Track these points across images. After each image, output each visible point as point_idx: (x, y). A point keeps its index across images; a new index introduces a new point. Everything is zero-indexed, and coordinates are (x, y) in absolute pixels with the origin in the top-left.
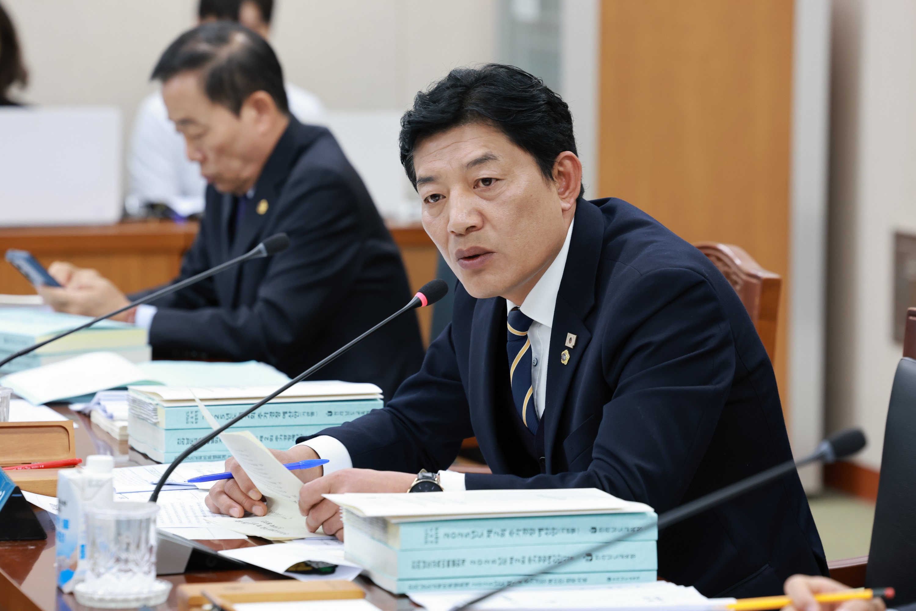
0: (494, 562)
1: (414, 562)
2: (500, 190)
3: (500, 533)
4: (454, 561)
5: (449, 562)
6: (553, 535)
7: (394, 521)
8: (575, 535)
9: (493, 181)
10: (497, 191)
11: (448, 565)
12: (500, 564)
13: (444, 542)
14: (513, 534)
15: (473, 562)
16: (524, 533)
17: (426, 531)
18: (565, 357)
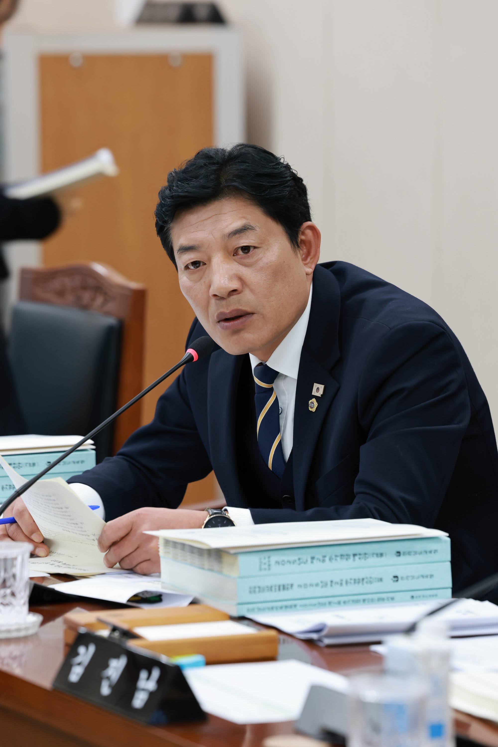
0: (317, 585)
1: (250, 588)
2: (258, 257)
3: (321, 558)
4: (284, 586)
5: (279, 586)
6: (365, 560)
7: (232, 551)
8: (383, 558)
9: (252, 249)
10: (255, 258)
11: (279, 589)
12: (322, 587)
13: (275, 569)
14: (332, 559)
15: (300, 586)
16: (341, 558)
17: (260, 559)
18: (313, 405)
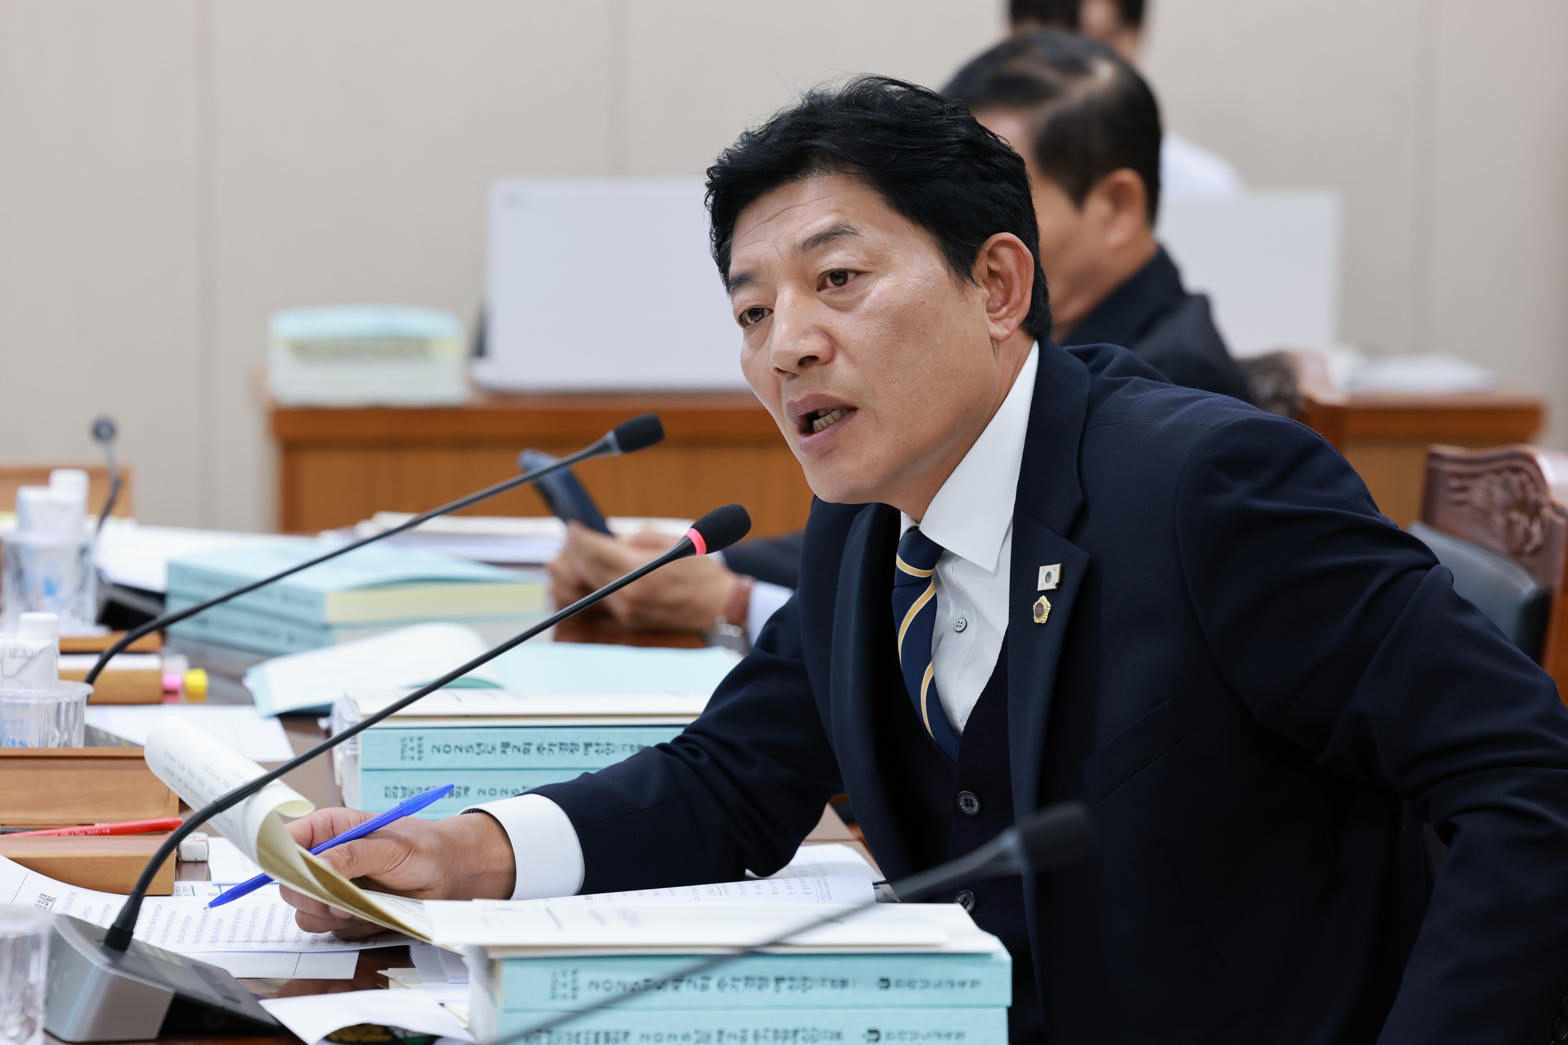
0: (686, 1037)
2: (864, 292)
4: (607, 1034)
5: (597, 1034)
6: (804, 991)
8: (848, 992)
10: (859, 295)
11: (596, 1041)
12: (698, 1041)
13: (587, 997)
14: (726, 985)
15: (645, 1037)
16: (746, 985)
17: (555, 974)
18: (1041, 610)
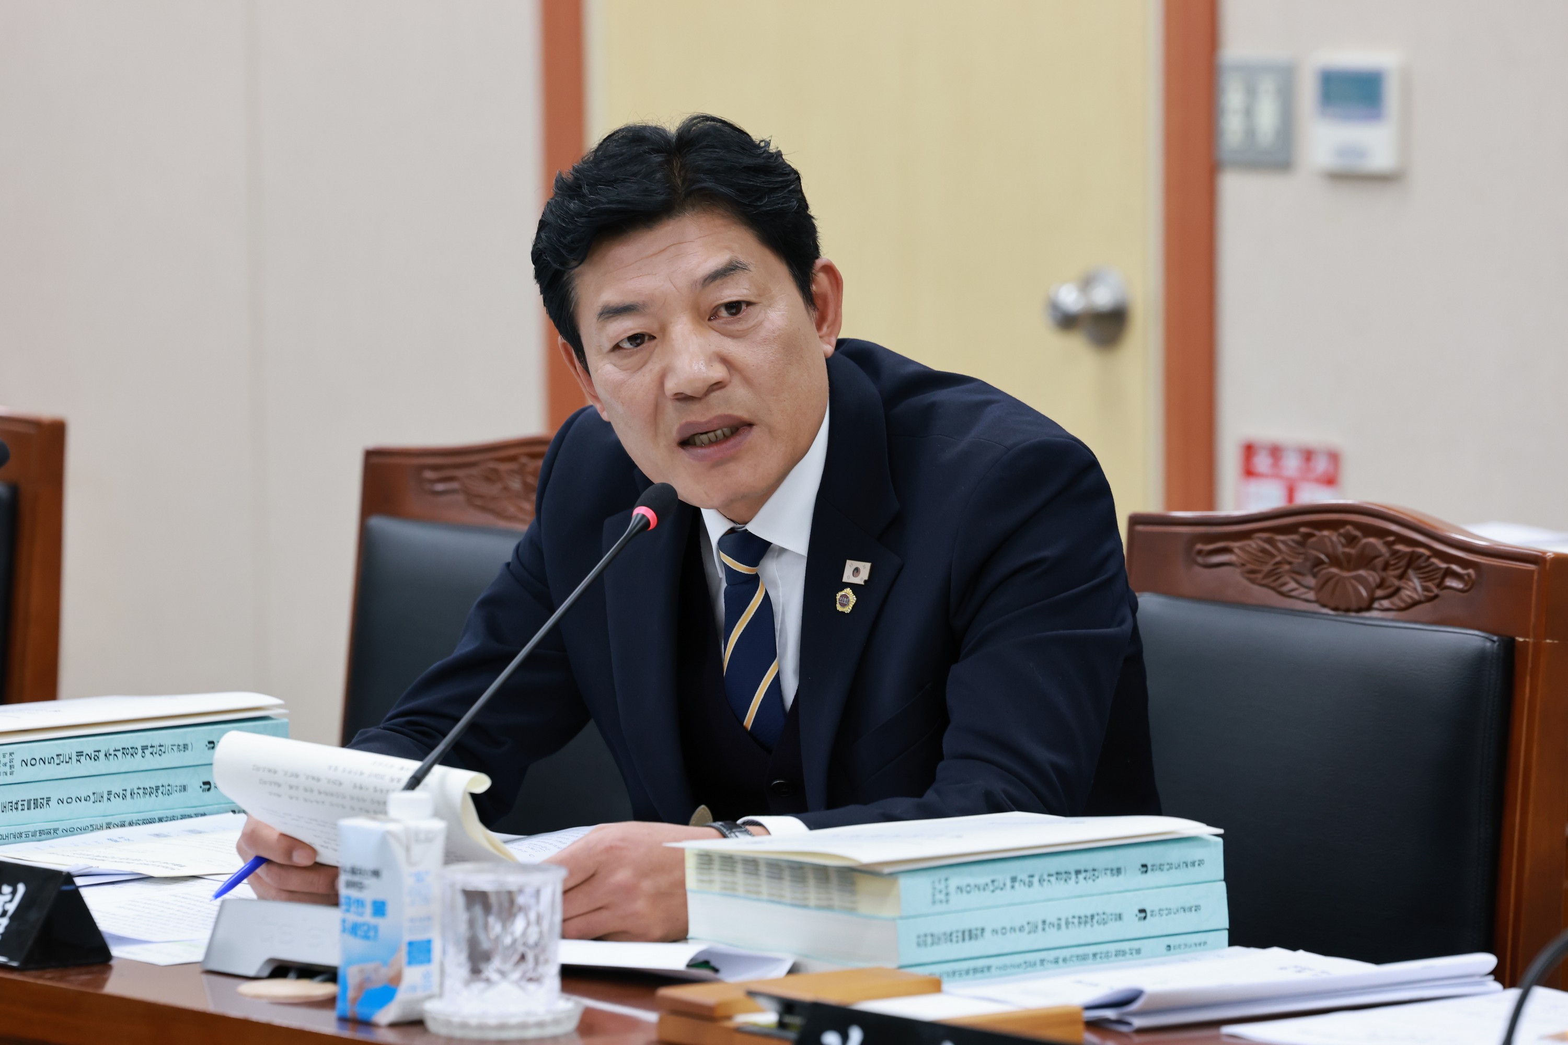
0: (1021, 929)
1: (919, 937)
2: (756, 320)
3: (1027, 880)
4: (970, 931)
5: (964, 932)
7: (887, 870)
9: (744, 307)
10: (751, 323)
11: (964, 939)
12: (1029, 932)
14: (1044, 881)
15: (995, 931)
17: (934, 882)
18: (846, 601)
